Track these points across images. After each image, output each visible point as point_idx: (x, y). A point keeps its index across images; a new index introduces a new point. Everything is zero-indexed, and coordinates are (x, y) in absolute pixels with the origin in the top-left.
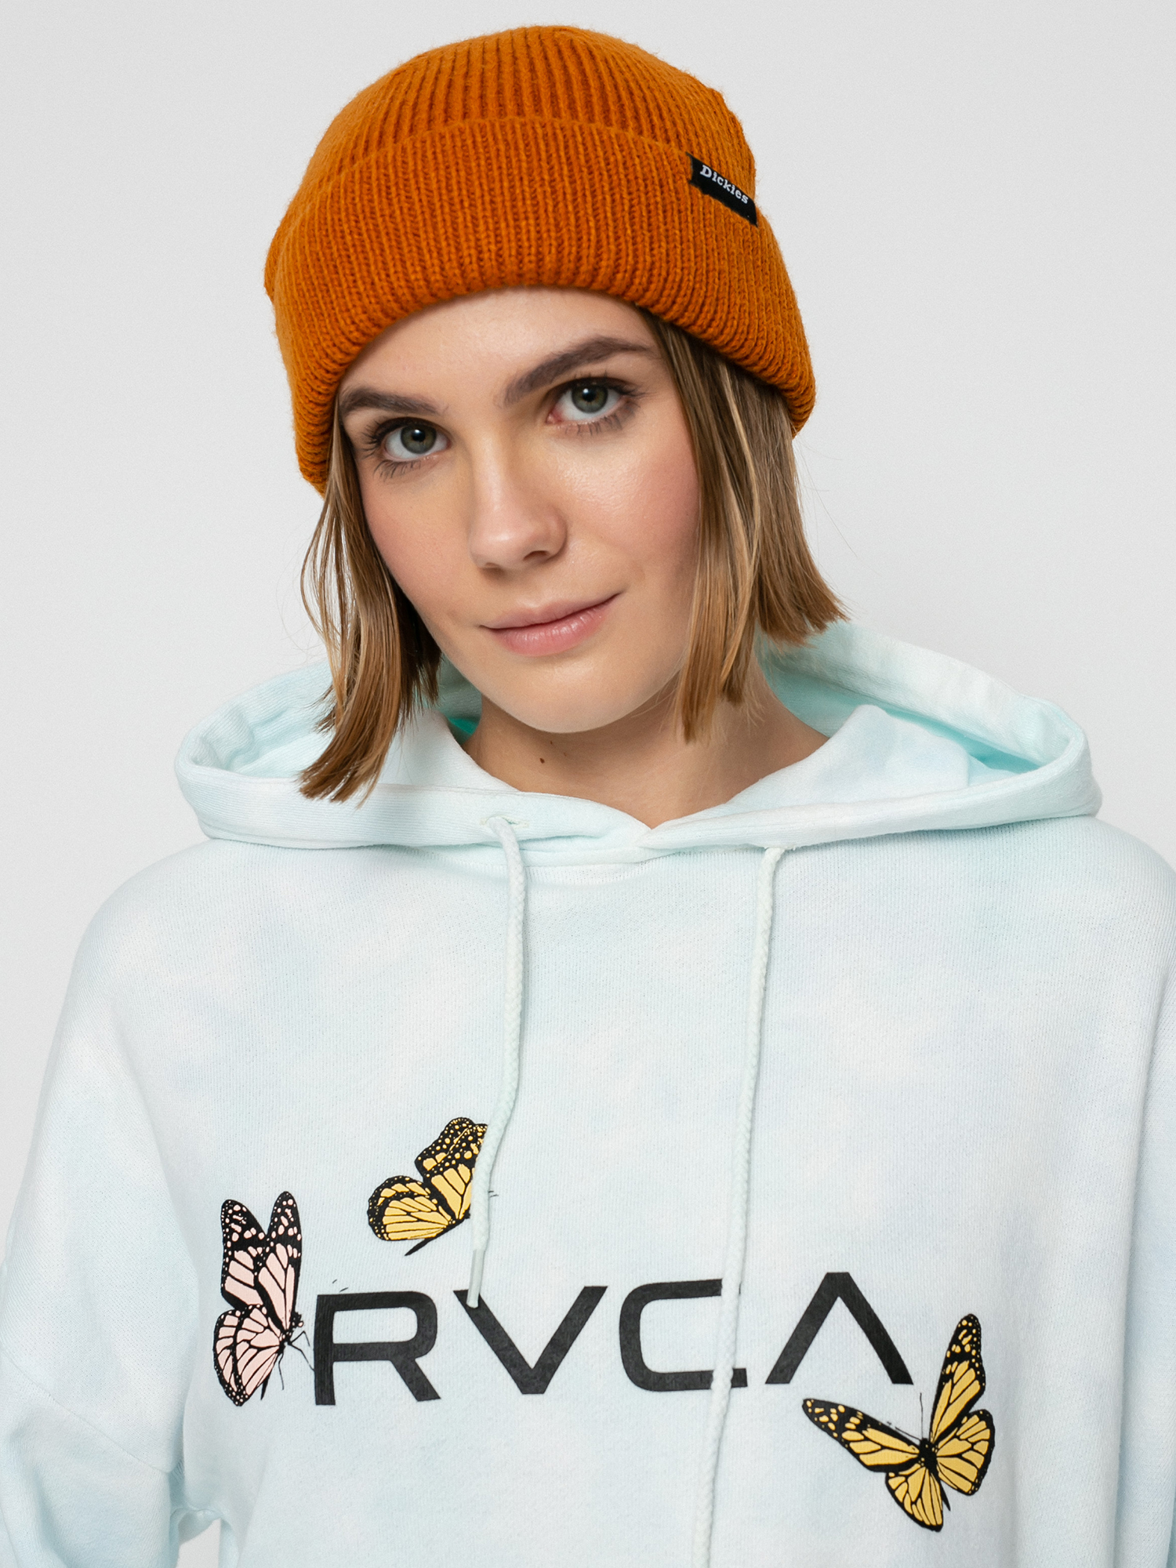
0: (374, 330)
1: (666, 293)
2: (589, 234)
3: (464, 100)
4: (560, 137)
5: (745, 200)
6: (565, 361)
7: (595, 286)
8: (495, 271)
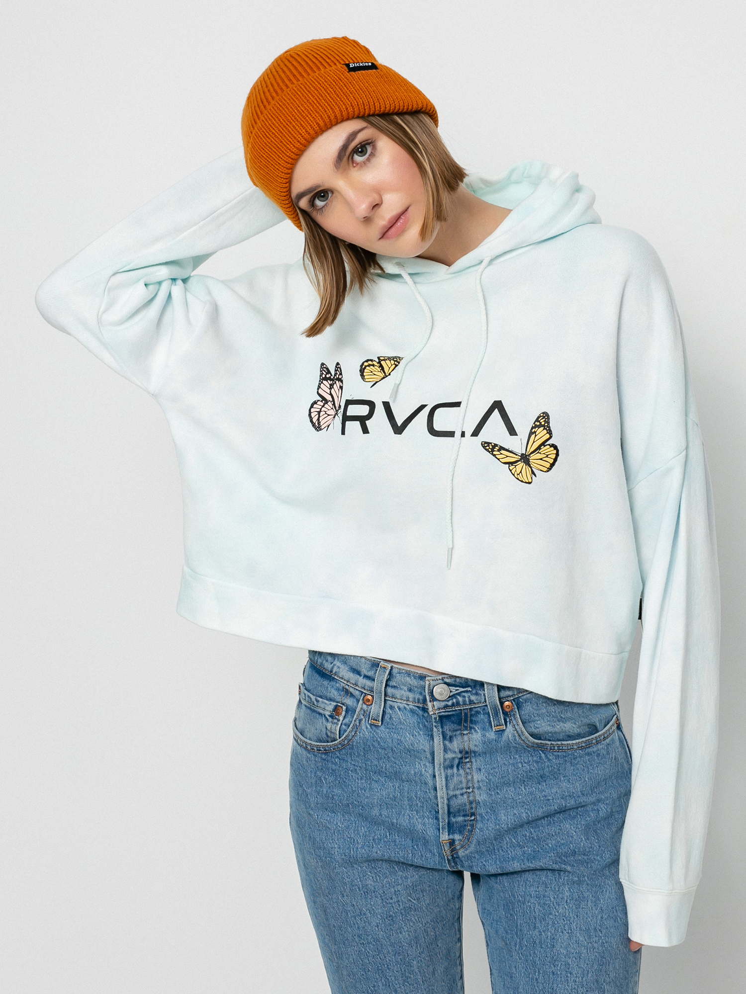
0: (289, 175)
1: (360, 108)
2: (327, 108)
3: (270, 95)
4: (302, 87)
5: (370, 64)
6: (345, 147)
7: (339, 121)
8: (309, 136)
